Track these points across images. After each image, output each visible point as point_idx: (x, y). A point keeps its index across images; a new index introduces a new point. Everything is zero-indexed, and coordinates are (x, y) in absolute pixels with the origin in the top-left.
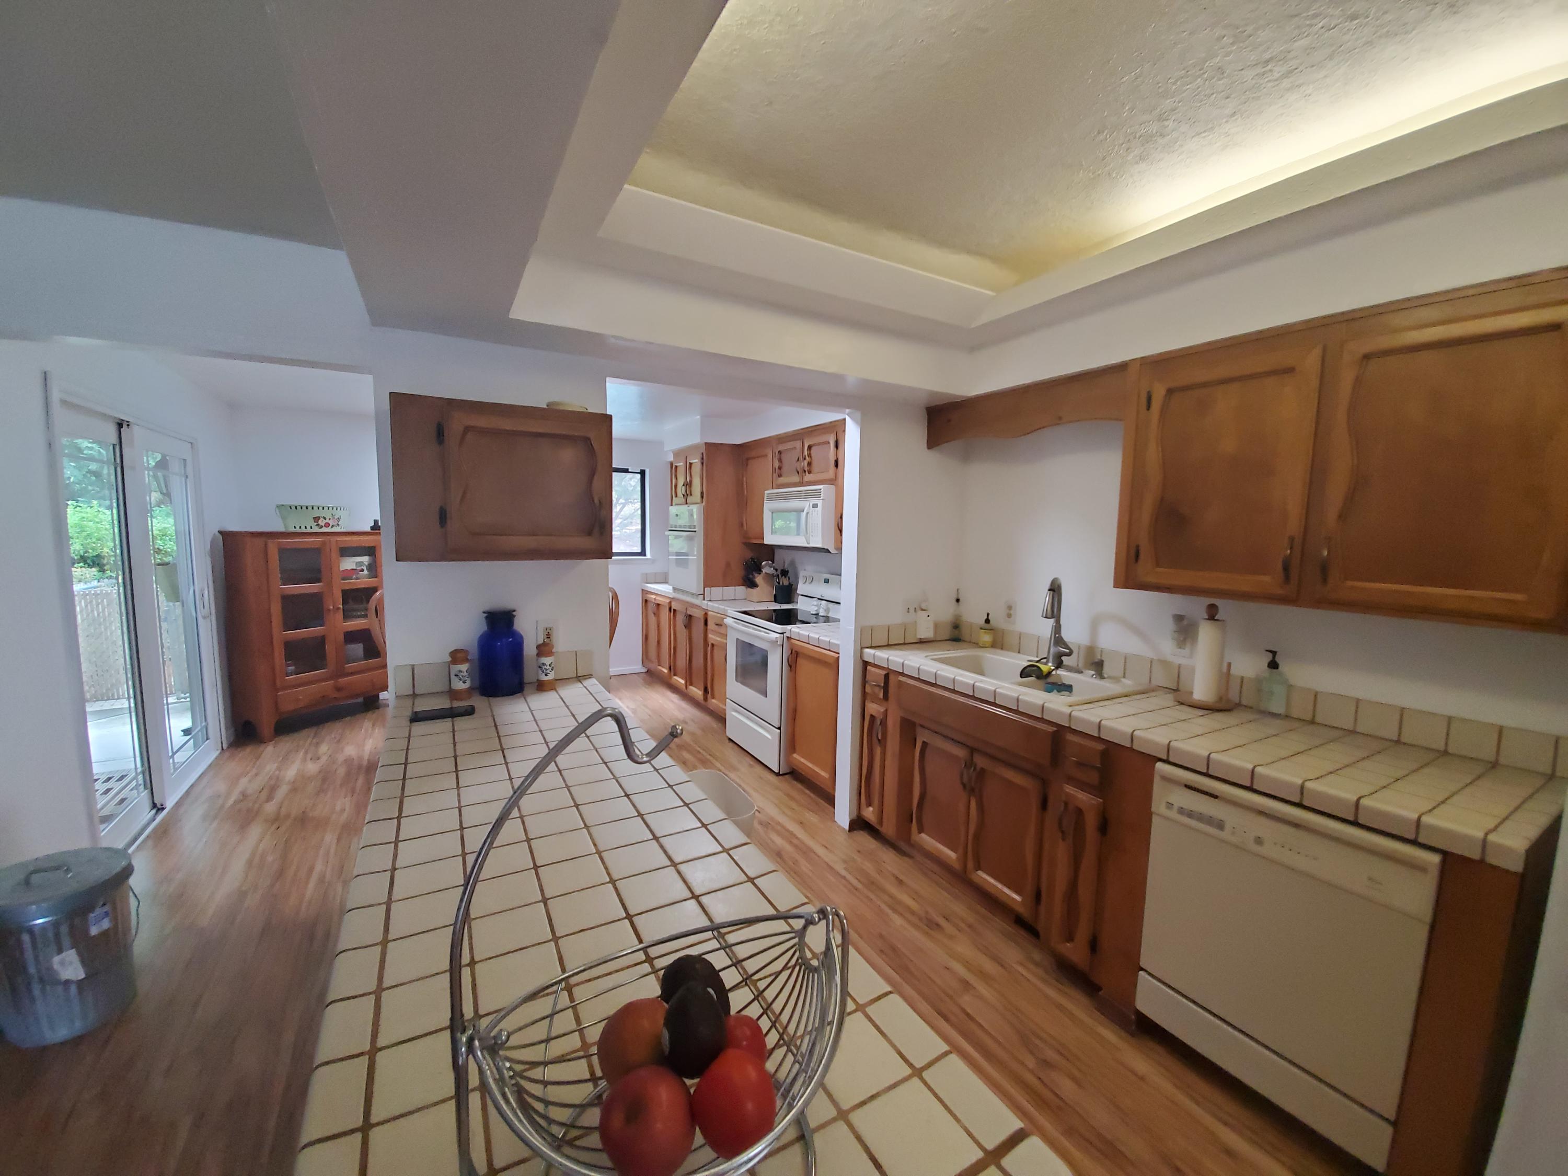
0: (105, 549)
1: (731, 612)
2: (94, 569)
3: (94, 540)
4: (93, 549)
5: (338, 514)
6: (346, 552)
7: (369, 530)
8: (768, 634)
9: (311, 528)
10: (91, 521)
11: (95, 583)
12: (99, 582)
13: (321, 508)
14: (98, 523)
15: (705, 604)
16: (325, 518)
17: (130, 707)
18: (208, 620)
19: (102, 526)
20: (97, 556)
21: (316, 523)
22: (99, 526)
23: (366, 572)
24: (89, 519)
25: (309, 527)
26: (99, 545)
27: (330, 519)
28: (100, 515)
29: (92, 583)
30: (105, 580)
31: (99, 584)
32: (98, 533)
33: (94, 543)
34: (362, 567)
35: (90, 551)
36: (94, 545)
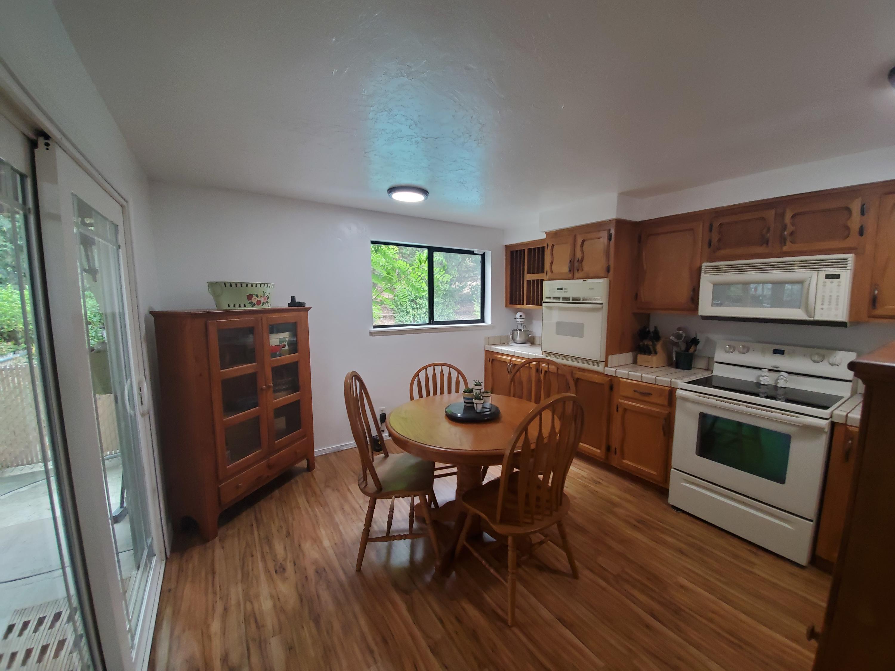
0: (19, 325)
1: (681, 383)
2: (10, 343)
3: (9, 318)
4: (8, 325)
5: (268, 291)
6: (275, 329)
7: (286, 306)
8: (797, 417)
9: (245, 306)
10: (5, 301)
11: (11, 355)
12: (14, 353)
13: (254, 285)
14: (12, 302)
15: (610, 371)
16: (257, 296)
17: (47, 471)
18: (147, 417)
19: (15, 305)
20: (12, 331)
21: (250, 301)
22: (13, 305)
23: (287, 347)
24: (4, 299)
25: (242, 306)
26: (13, 321)
27: (261, 297)
28: (13, 296)
29: (8, 355)
30: (20, 352)
31: (15, 356)
32: (12, 311)
33: (9, 320)
34: (284, 343)
35: (6, 327)
36: (9, 322)
